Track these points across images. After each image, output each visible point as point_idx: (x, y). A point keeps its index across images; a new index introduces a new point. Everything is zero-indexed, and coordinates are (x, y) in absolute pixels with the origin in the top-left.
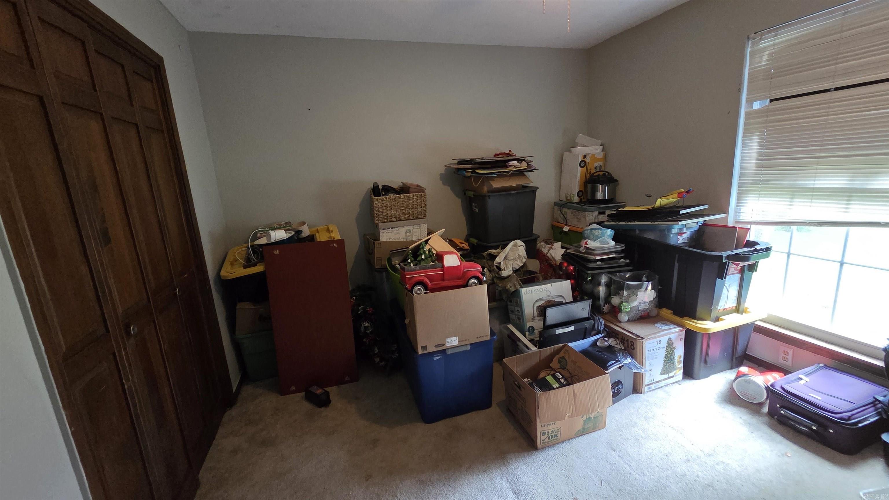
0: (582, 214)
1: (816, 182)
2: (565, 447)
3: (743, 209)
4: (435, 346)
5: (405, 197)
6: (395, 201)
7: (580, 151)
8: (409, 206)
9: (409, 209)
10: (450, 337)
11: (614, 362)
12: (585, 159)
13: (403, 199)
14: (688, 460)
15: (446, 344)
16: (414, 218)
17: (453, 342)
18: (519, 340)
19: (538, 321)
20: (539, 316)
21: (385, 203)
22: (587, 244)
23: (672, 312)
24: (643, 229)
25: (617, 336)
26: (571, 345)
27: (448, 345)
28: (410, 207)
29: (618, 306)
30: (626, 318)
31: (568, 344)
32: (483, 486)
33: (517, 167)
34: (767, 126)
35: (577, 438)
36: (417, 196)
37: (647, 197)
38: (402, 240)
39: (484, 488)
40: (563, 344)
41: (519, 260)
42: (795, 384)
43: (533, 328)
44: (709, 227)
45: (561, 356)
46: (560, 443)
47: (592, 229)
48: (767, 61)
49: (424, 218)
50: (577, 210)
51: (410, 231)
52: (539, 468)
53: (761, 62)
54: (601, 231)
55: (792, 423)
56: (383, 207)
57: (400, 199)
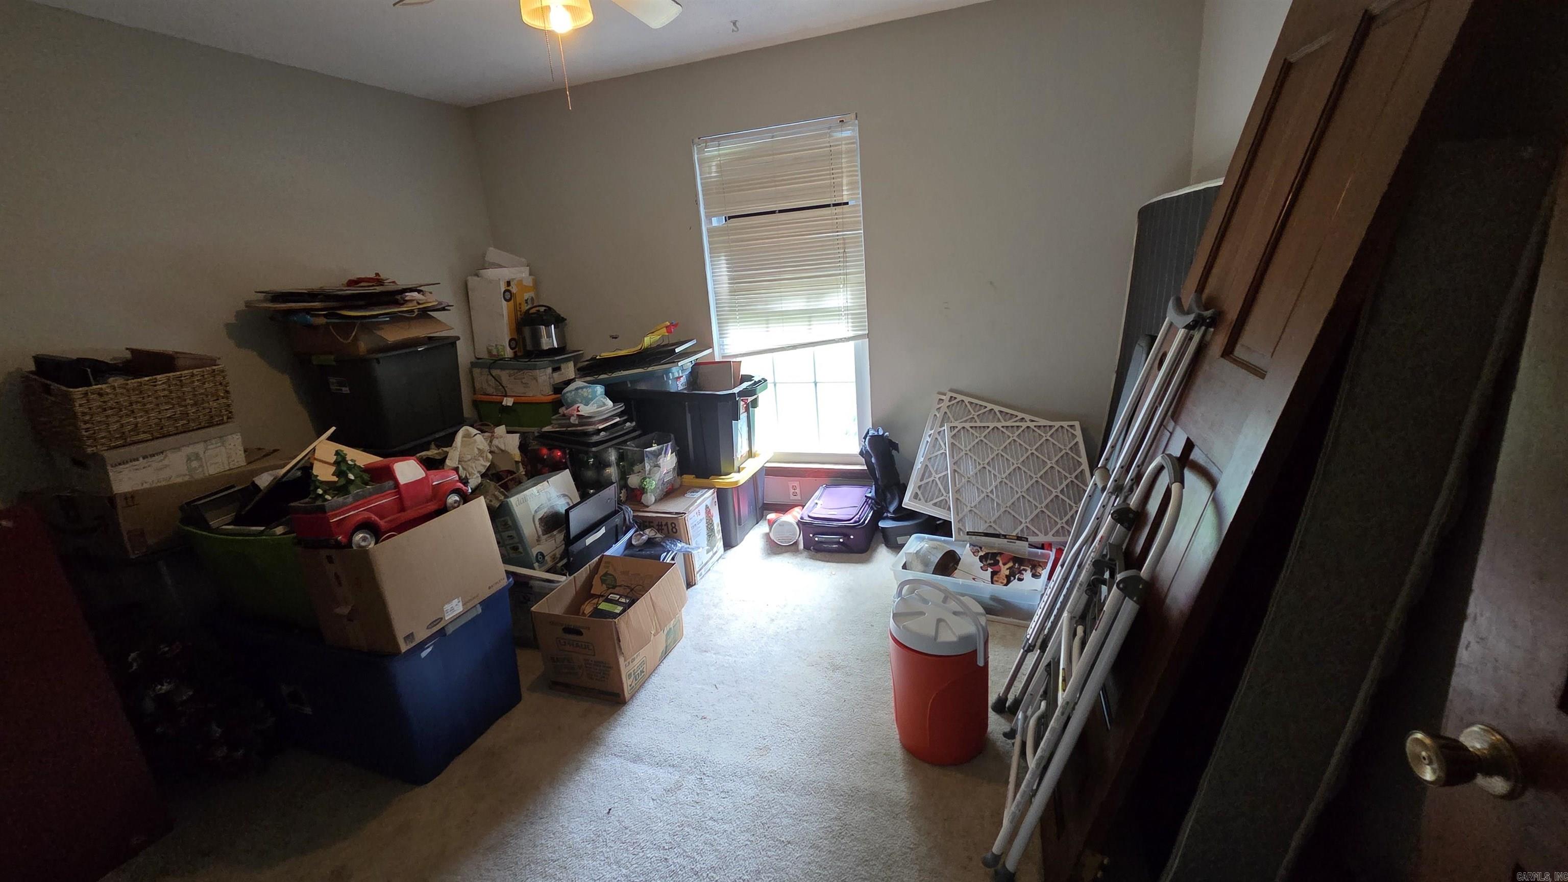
0: (530, 374)
1: (783, 305)
2: (655, 679)
3: (726, 341)
4: (428, 628)
5: (169, 379)
6: (141, 392)
7: (499, 275)
8: (185, 400)
9: (186, 406)
10: (449, 602)
11: (666, 553)
12: (509, 288)
13: (165, 386)
14: (773, 620)
15: (444, 616)
16: (203, 424)
17: (454, 608)
18: (531, 578)
19: (546, 541)
20: (545, 533)
21: (111, 399)
22: (579, 411)
23: (694, 476)
24: (636, 380)
25: (652, 524)
26: (607, 553)
27: (448, 617)
28: (188, 401)
29: (640, 486)
30: (653, 499)
31: (605, 554)
32: (589, 784)
33: (420, 302)
34: (730, 246)
35: (662, 664)
36: (203, 376)
37: (613, 338)
38: (180, 480)
39: (593, 784)
40: (599, 557)
41: (481, 459)
42: (815, 510)
43: (542, 554)
44: (701, 366)
45: (602, 574)
46: (649, 677)
47: (577, 389)
48: (716, 172)
49: (227, 422)
50: (518, 369)
51: (197, 456)
52: (643, 719)
53: (710, 173)
54: (590, 390)
55: (825, 546)
56: (105, 410)
57: (155, 386)
